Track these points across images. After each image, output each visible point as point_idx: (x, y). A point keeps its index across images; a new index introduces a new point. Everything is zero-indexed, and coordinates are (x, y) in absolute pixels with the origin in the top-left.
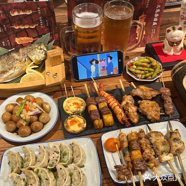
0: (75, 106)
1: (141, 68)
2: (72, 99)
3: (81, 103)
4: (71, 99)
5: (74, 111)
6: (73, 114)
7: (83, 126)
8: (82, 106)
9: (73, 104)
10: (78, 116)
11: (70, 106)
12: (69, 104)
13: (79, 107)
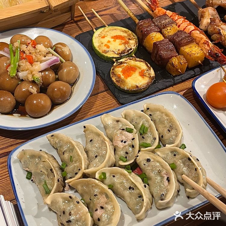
0: (118, 41)
3: (125, 35)
4: (103, 31)
5: (120, 52)
6: (121, 58)
7: (149, 74)
8: (130, 39)
9: (113, 39)
10: (131, 58)
11: (108, 44)
12: (105, 41)
13: (126, 43)
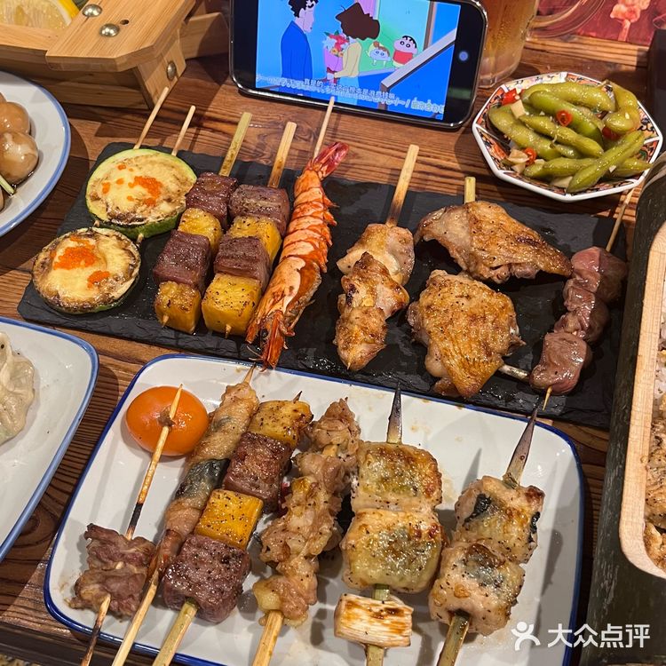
1: (545, 123)
2: (151, 162)
3: (173, 187)
4: (147, 157)
6: (107, 225)
7: (111, 288)
8: (169, 200)
9: (133, 181)
11: (113, 185)
12: (116, 176)
13: (151, 203)
